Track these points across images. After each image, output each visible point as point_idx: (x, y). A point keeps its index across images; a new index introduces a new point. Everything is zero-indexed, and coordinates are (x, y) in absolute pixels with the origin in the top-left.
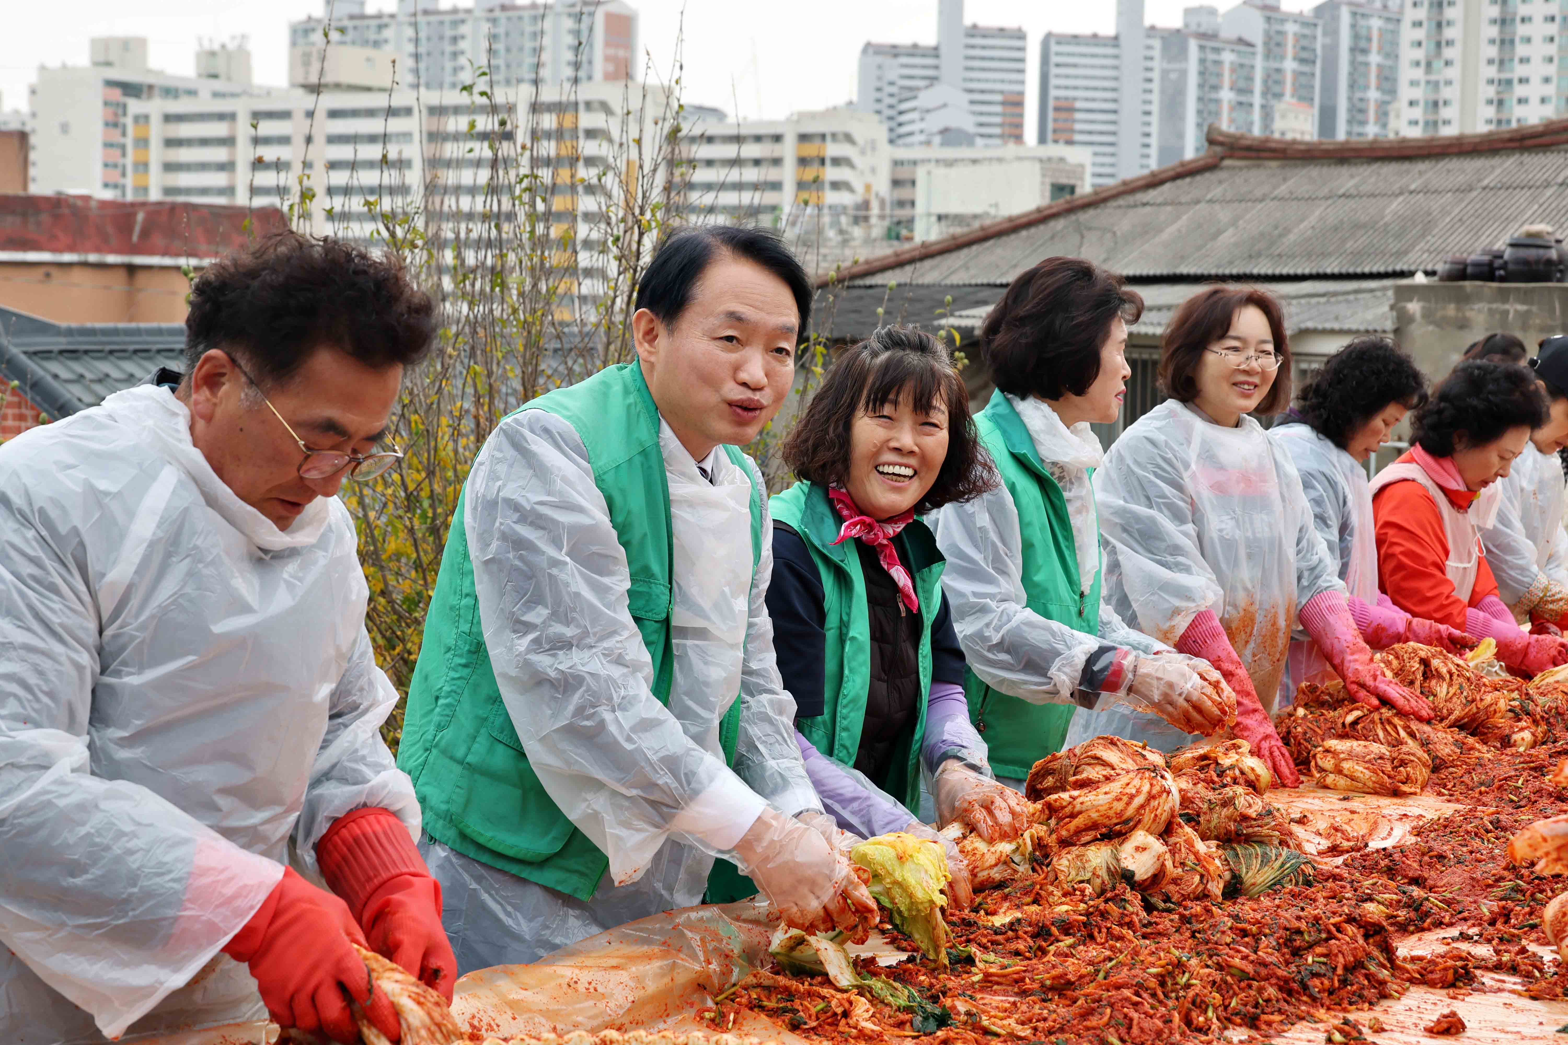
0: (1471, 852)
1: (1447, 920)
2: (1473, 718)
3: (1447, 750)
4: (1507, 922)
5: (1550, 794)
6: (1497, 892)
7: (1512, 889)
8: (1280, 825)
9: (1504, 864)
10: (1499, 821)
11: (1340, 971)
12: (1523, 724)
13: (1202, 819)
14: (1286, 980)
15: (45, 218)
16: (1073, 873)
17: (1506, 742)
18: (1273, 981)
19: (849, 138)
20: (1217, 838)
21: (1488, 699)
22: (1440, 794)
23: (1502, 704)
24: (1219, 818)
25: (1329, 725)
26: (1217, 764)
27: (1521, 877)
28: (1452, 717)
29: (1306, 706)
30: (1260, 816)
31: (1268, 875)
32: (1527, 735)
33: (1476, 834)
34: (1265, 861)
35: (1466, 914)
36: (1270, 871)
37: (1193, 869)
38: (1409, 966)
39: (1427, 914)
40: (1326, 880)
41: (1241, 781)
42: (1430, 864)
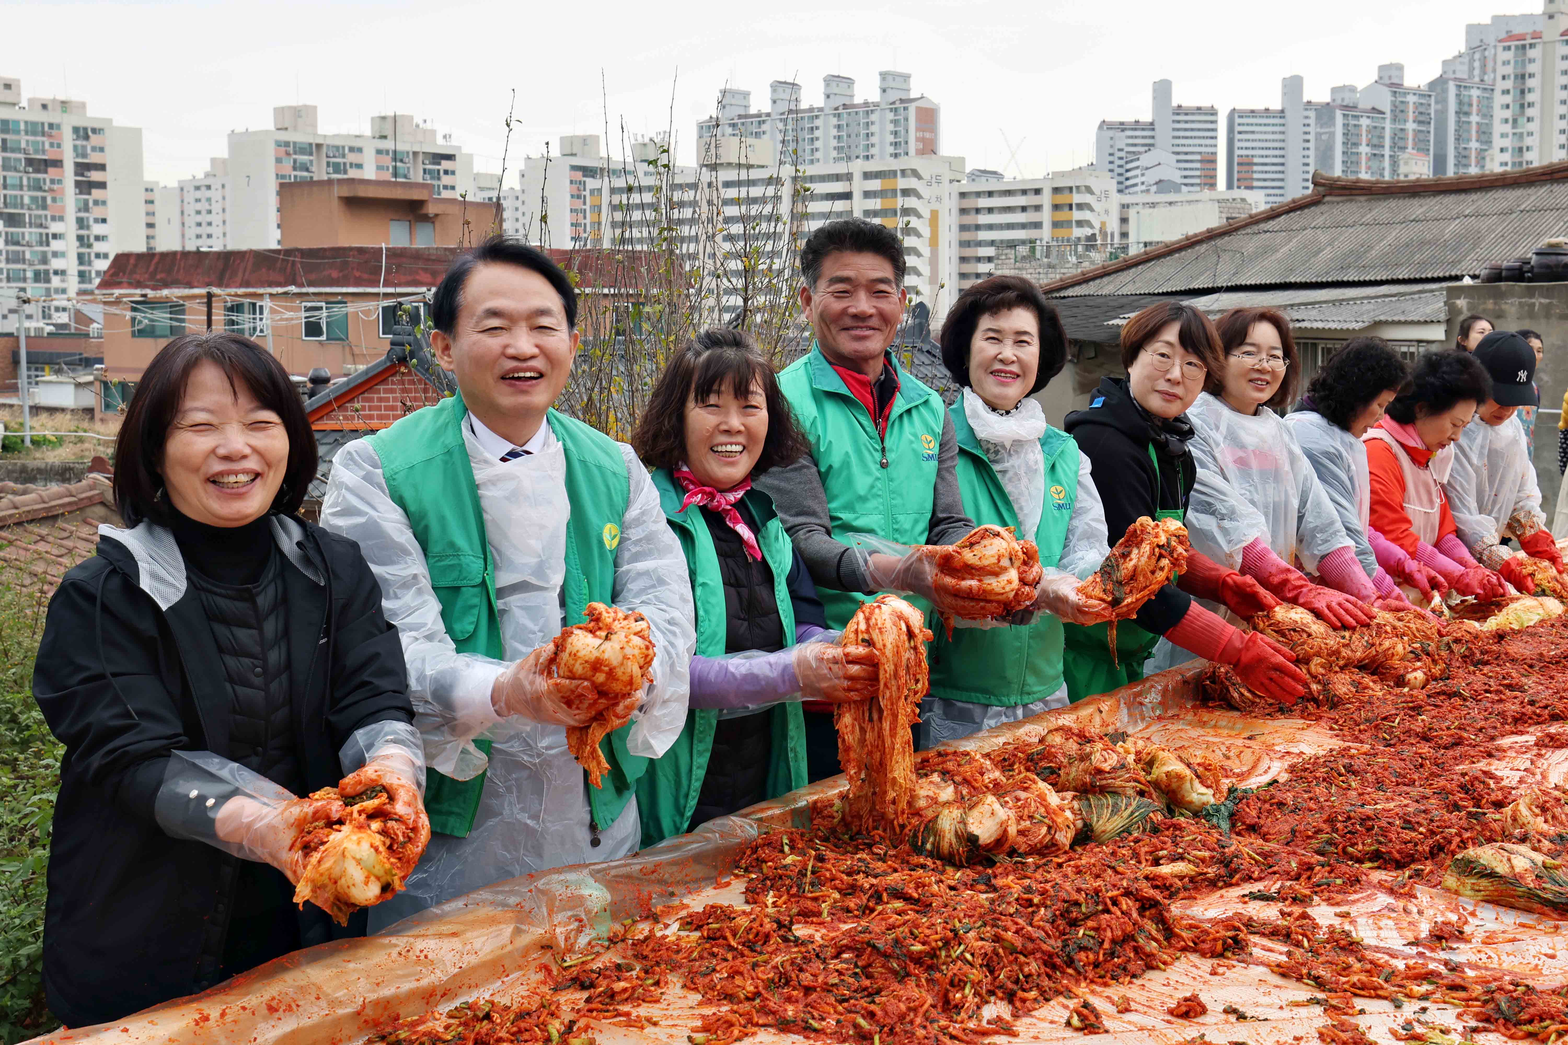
1: (1256, 875)
2: (1373, 659)
3: (1344, 690)
4: (1309, 879)
5: (1417, 735)
6: (1313, 844)
7: (1326, 843)
9: (1325, 817)
10: (1351, 765)
11: (1106, 945)
12: (1419, 664)
13: (1062, 772)
14: (1051, 955)
17: (1399, 681)
18: (1038, 955)
19: (1089, 190)
20: (1075, 789)
21: (1387, 644)
22: (1331, 729)
23: (1401, 648)
24: (1075, 772)
27: (1338, 830)
30: (1114, 769)
31: (1117, 823)
32: (1420, 675)
34: (1115, 810)
35: (1276, 868)
36: (1119, 821)
37: (1041, 822)
38: (1184, 934)
39: (1236, 871)
40: (1168, 829)
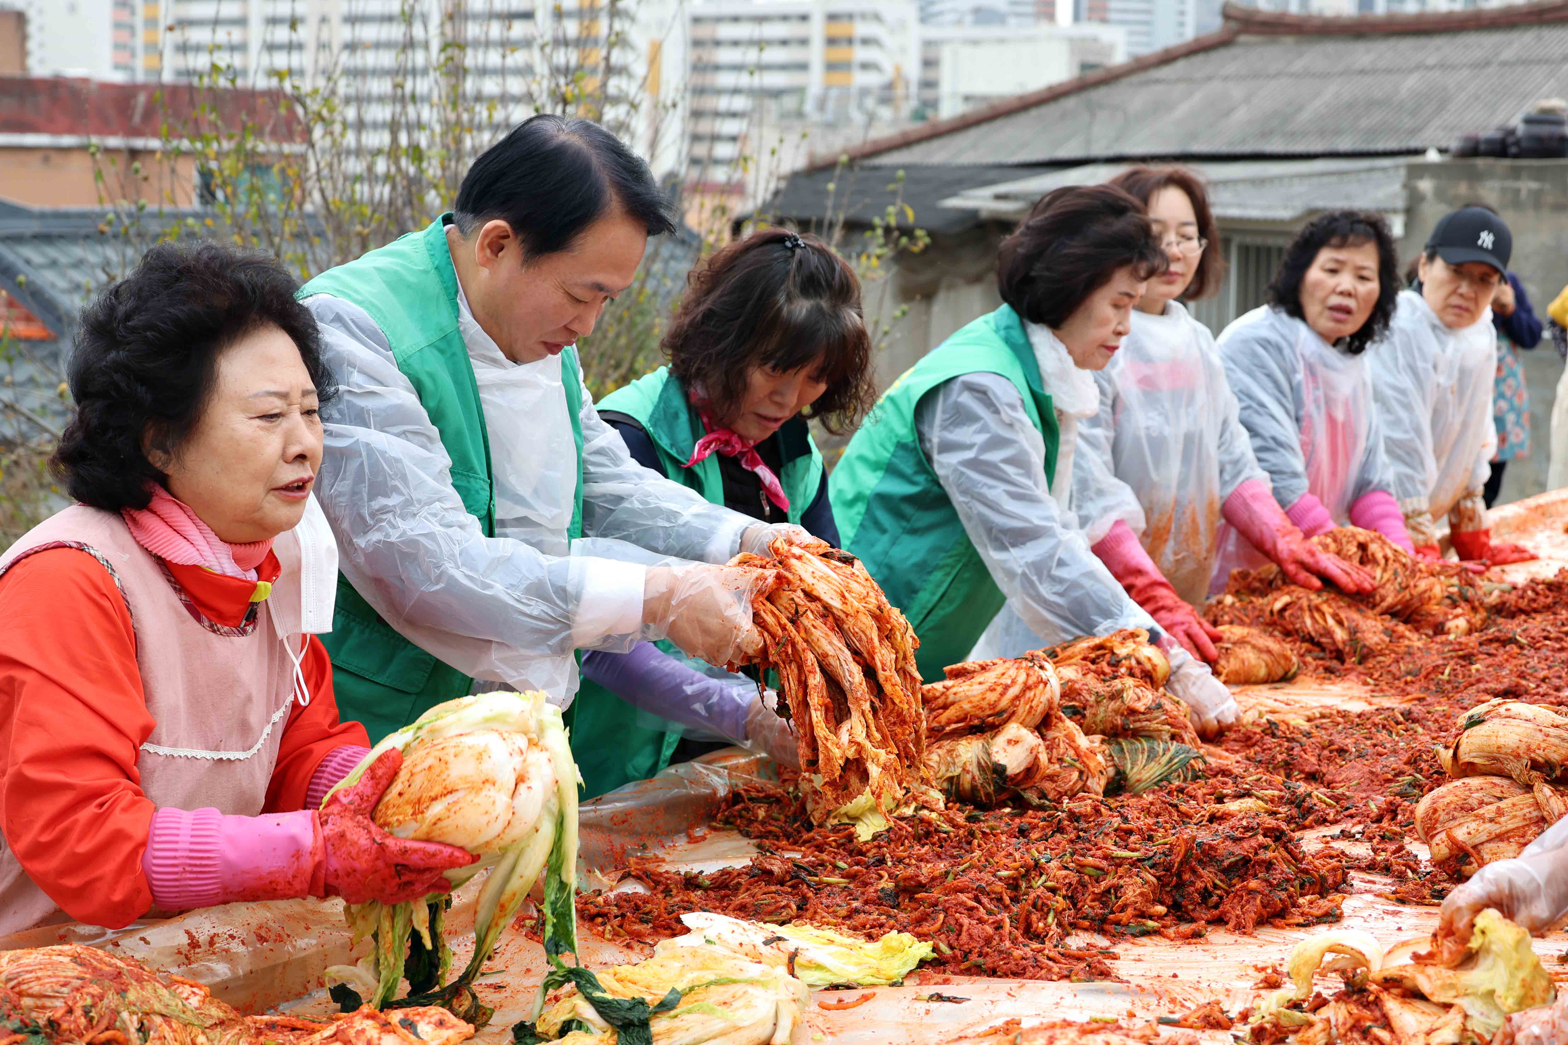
0: (1375, 746)
1: (1331, 817)
2: (1407, 604)
3: (1376, 639)
4: (1394, 818)
6: (1395, 787)
7: (1410, 784)
8: (1175, 718)
9: (1405, 759)
10: (1410, 712)
12: (1459, 611)
13: (1087, 713)
15: (43, 100)
16: (943, 769)
17: (1439, 629)
19: (877, 17)
20: (1103, 732)
21: (1423, 585)
22: (1365, 683)
23: (1437, 591)
24: (1106, 711)
25: (1257, 613)
26: (1113, 653)
27: (1420, 771)
28: (1385, 605)
29: (1237, 593)
30: (1149, 710)
31: (1154, 771)
32: (1462, 623)
33: (1384, 727)
34: (1152, 756)
35: (1353, 811)
36: (1157, 767)
37: (1071, 765)
39: (1310, 810)
40: (1215, 776)
41: (1137, 671)
42: (1329, 759)
